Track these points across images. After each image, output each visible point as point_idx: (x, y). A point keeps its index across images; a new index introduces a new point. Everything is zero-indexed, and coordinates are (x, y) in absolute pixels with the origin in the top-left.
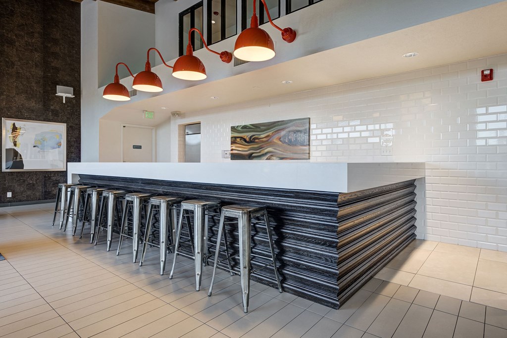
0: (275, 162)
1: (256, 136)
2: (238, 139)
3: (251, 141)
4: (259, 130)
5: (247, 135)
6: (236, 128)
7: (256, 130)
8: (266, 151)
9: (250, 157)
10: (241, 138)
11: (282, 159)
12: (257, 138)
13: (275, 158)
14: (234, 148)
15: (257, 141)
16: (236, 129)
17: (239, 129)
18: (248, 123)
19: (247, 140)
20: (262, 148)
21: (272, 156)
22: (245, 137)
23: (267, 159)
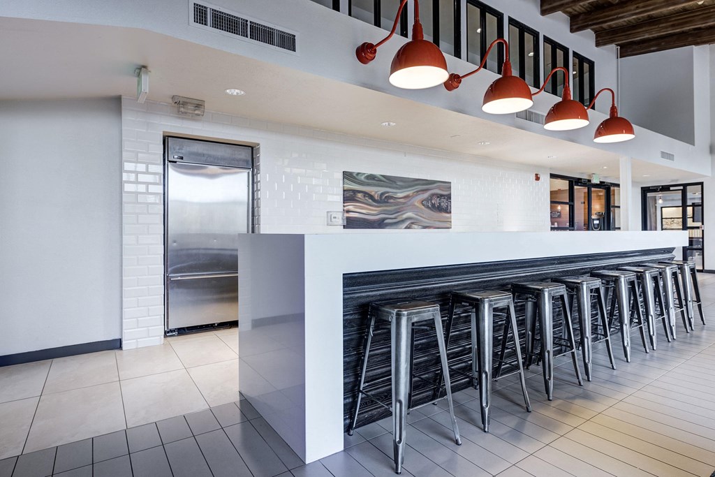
0: (417, 232)
1: (390, 194)
2: (360, 195)
3: (384, 200)
4: (394, 185)
5: (376, 191)
6: (354, 175)
7: (390, 185)
8: (405, 216)
9: (380, 224)
10: (365, 194)
11: (425, 227)
12: (392, 197)
13: (416, 226)
14: (351, 208)
15: (392, 201)
16: (354, 178)
17: (362, 178)
18: (377, 172)
19: (376, 198)
20: (399, 212)
21: (413, 223)
22: (373, 193)
23: (406, 228)
